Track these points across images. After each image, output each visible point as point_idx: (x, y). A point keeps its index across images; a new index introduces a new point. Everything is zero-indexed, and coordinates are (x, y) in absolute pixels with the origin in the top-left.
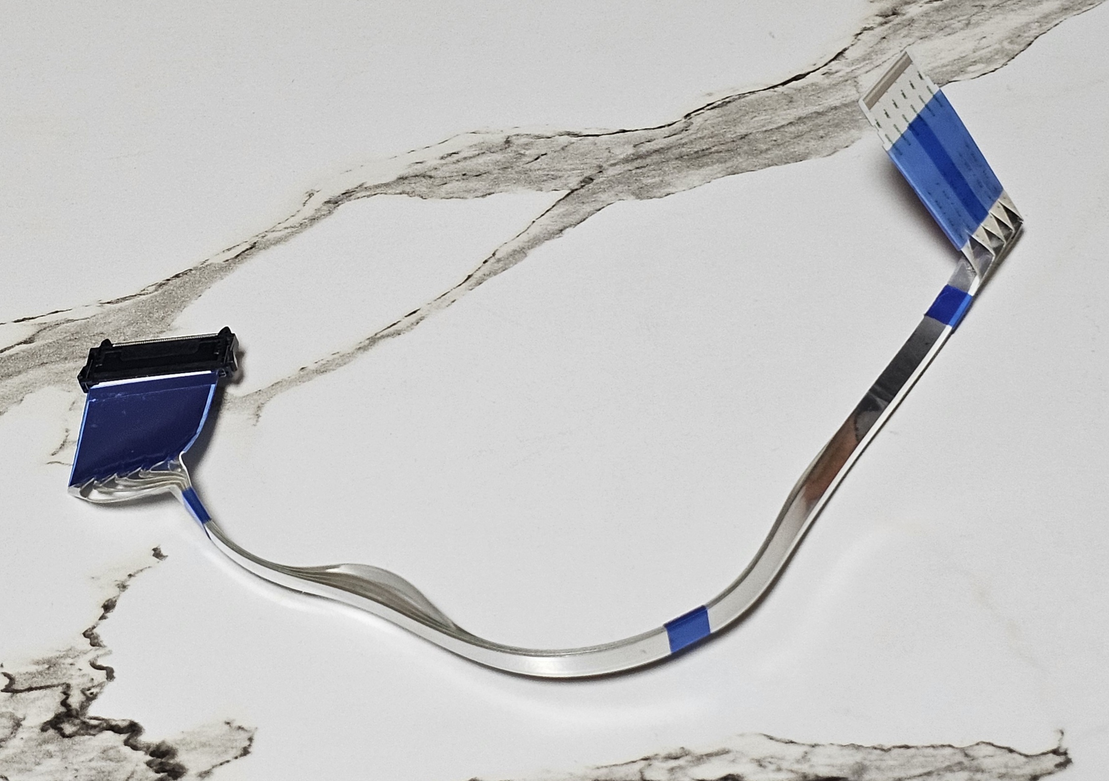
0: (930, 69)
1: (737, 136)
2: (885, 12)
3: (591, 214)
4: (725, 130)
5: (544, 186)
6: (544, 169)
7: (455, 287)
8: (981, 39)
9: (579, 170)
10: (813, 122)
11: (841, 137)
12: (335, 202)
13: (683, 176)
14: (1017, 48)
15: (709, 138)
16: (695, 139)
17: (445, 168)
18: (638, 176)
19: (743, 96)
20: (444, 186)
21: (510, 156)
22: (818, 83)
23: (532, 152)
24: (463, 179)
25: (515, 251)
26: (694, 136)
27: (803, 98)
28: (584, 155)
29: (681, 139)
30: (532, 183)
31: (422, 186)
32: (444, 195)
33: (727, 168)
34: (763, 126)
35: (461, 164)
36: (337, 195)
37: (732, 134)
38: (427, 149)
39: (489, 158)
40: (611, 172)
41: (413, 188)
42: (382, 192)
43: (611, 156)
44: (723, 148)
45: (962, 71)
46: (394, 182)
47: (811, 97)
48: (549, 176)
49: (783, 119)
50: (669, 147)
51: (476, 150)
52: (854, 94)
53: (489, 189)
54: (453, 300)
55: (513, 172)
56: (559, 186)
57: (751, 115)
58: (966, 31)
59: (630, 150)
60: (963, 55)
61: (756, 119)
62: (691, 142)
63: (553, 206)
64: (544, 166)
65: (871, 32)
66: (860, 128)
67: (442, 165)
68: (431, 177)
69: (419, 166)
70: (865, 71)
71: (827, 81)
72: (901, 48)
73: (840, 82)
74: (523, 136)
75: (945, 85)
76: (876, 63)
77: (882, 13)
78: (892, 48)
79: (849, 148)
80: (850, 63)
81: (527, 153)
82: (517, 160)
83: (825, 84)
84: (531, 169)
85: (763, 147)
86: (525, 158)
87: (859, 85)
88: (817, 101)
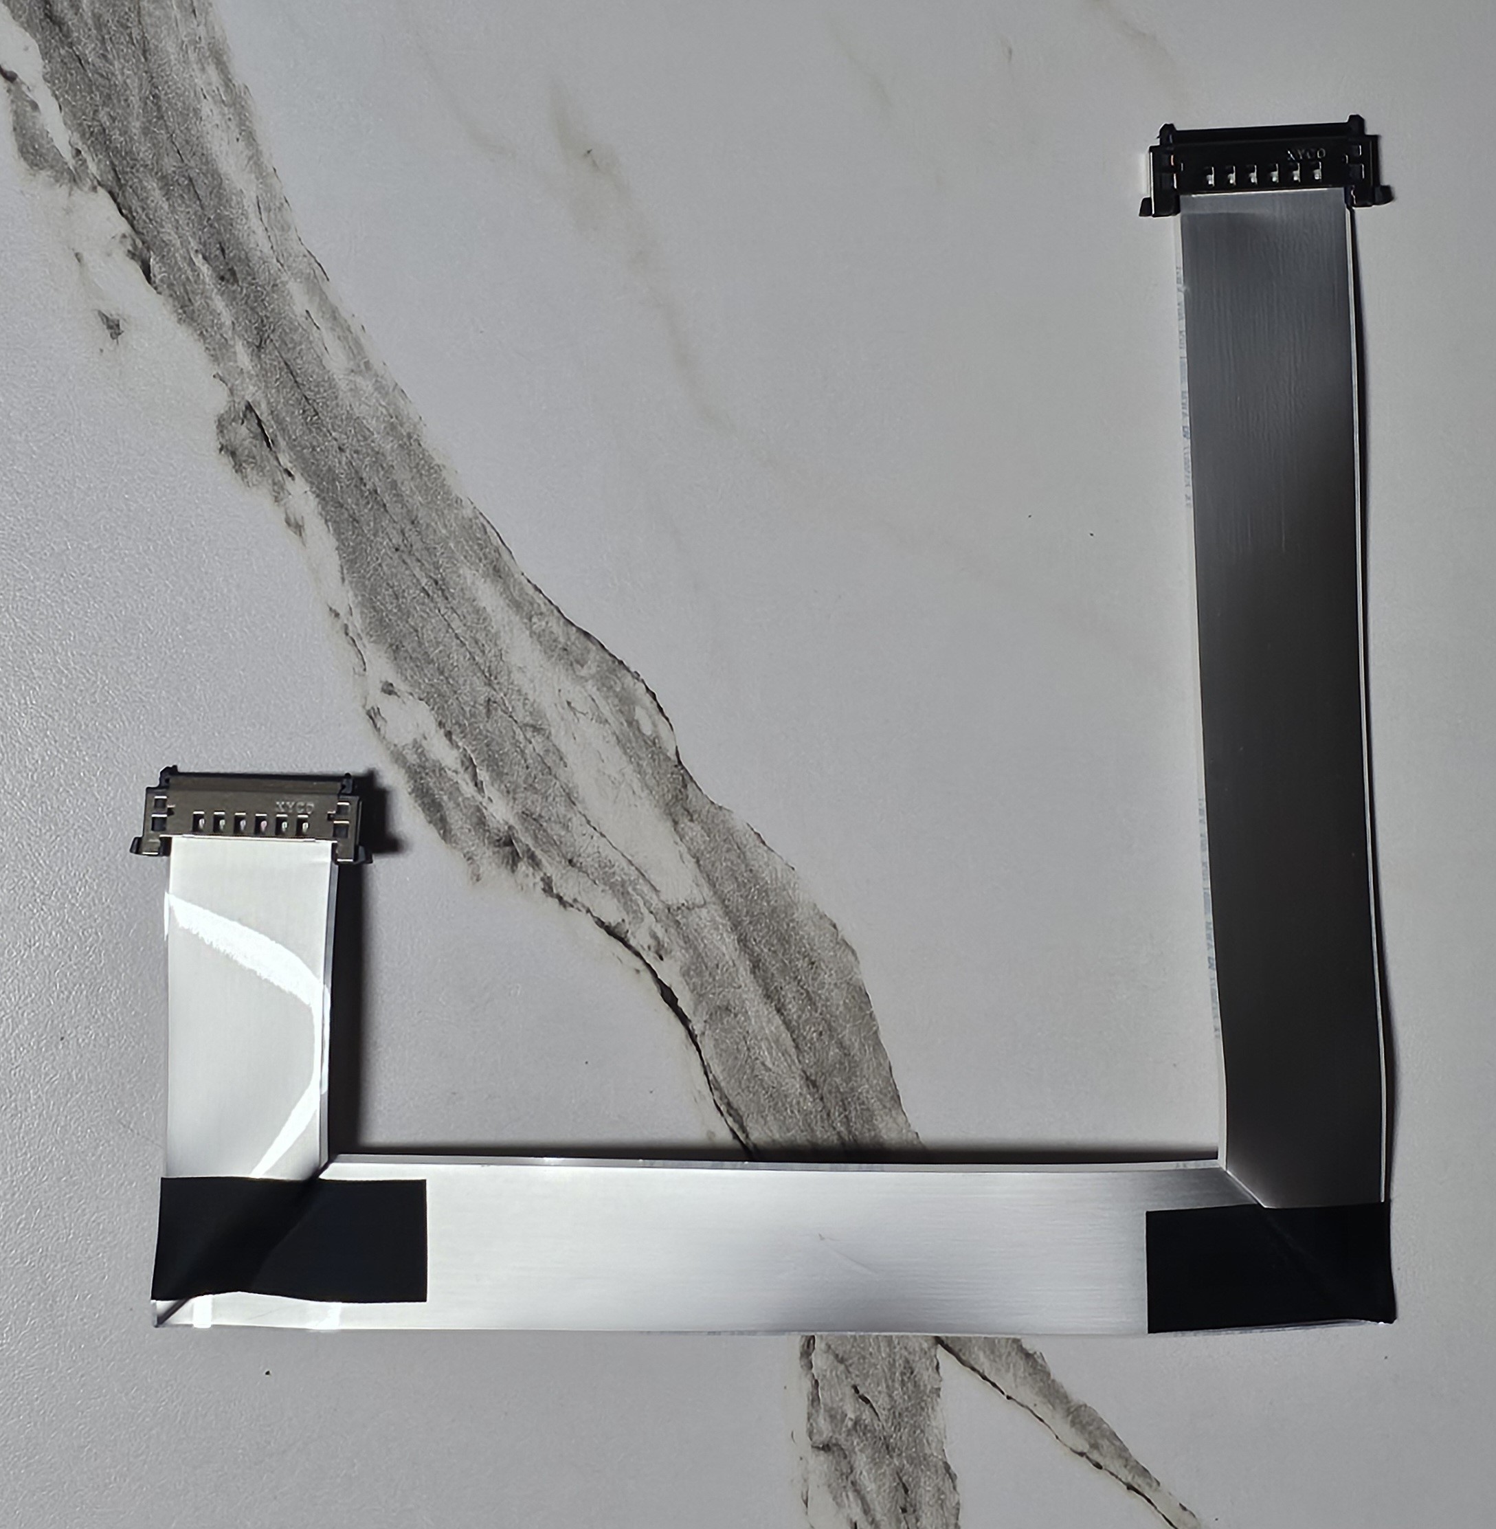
0: (647, 791)
1: (809, 1093)
2: (505, 858)
5: (928, 1387)
6: (888, 1387)
7: (1153, 1509)
8: (573, 709)
10: (777, 975)
14: (594, 654)
19: (713, 1085)
21: (858, 1444)
22: (681, 968)
23: (851, 1409)
24: (914, 1511)
25: (1073, 1423)
27: (717, 990)
30: (923, 1404)
33: (885, 1107)
34: (785, 1052)
35: (878, 1517)
37: (805, 1099)
39: (865, 1473)
44: (837, 1114)
45: (653, 744)
47: (717, 978)
48: (905, 1379)
49: (769, 1021)
51: (847, 1496)
52: (708, 912)
53: (937, 1471)
54: (1181, 1510)
55: (896, 1435)
56: (928, 1363)
57: (760, 1071)
58: (553, 732)
60: (613, 739)
61: (769, 1064)
63: (973, 1369)
64: (883, 1387)
65: (556, 882)
66: (791, 905)
70: (654, 897)
71: (678, 953)
72: (596, 835)
73: (679, 933)
74: (811, 1425)
75: (686, 771)
76: (634, 874)
77: (508, 862)
78: (596, 850)
79: (835, 921)
80: (631, 916)
81: (853, 1417)
82: (870, 1431)
83: (684, 956)
84: (889, 1407)
85: (834, 1052)
86: (864, 1417)
87: (686, 904)
88: (725, 969)
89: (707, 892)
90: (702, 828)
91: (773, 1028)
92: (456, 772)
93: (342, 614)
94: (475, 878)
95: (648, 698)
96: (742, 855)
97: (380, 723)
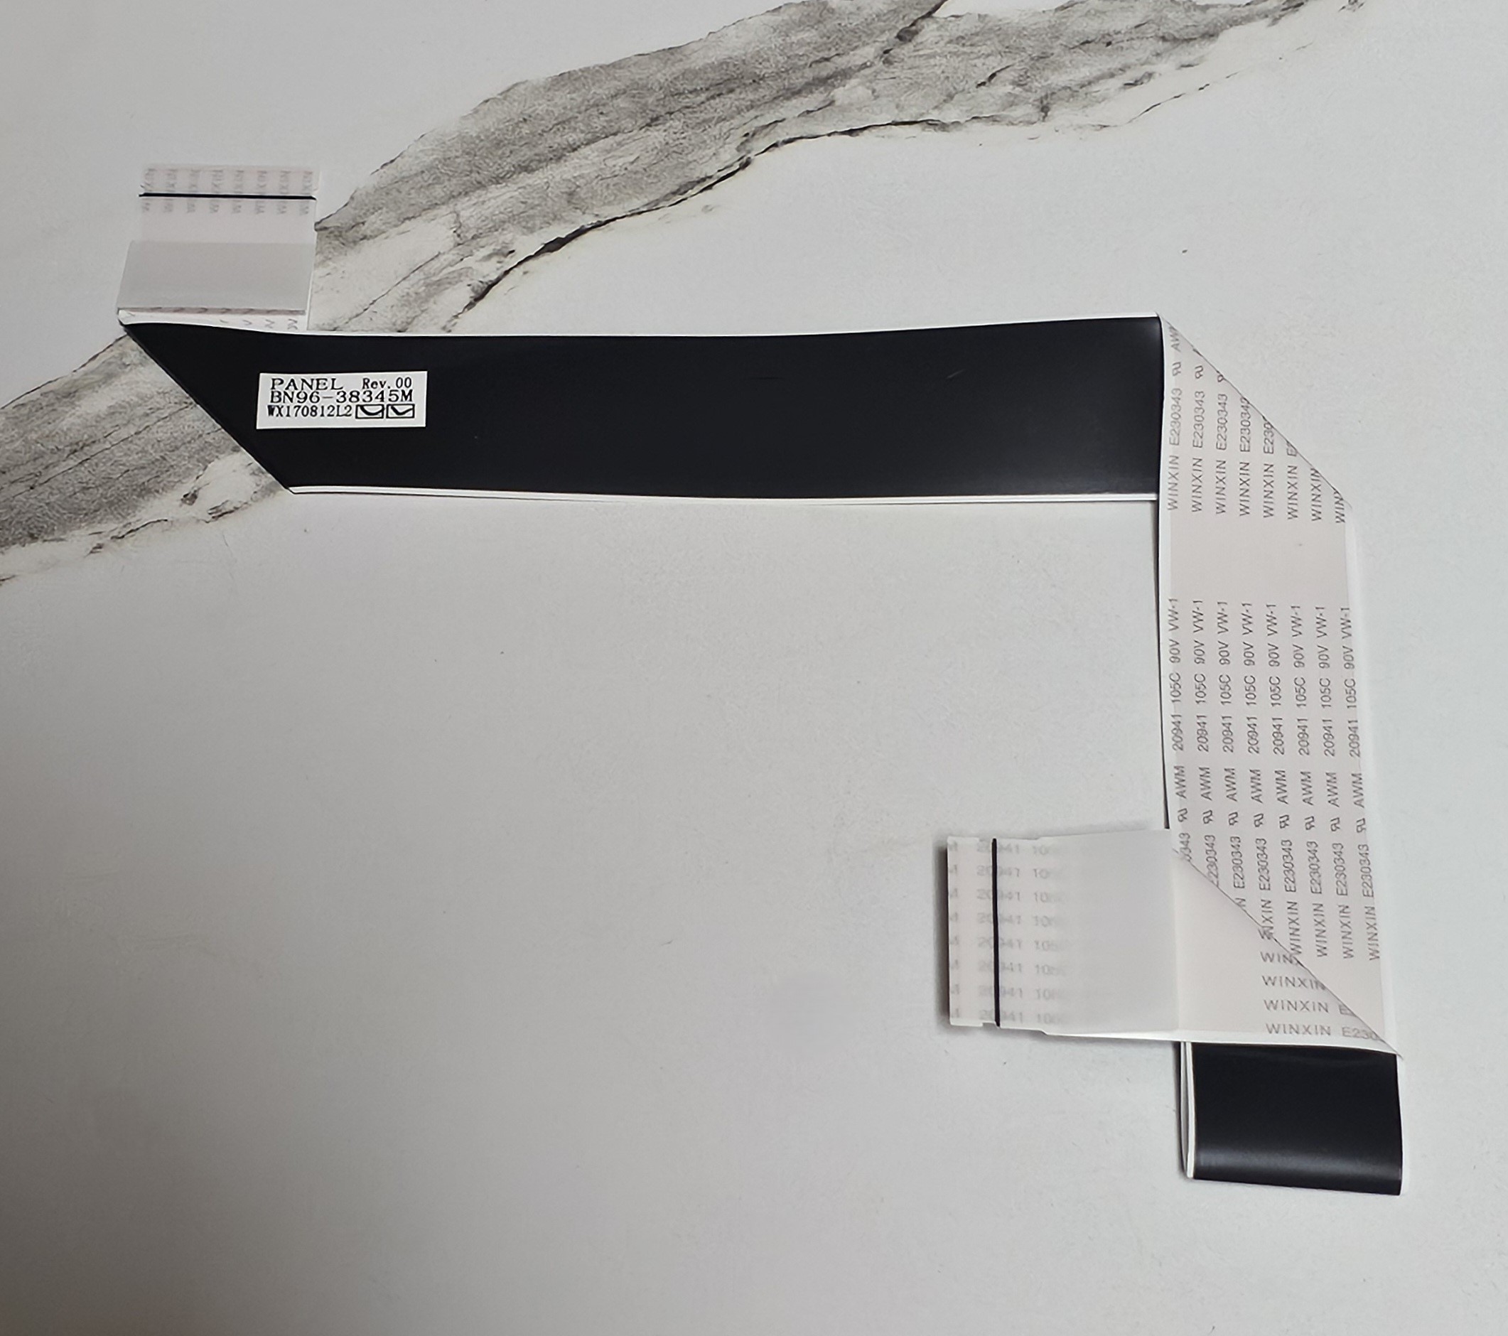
1: (664, 124)
4: (683, 135)
5: (977, 24)
6: (978, 58)
9: (921, 56)
10: (537, 151)
11: (494, 120)
13: (753, 45)
15: (710, 120)
16: (732, 118)
17: (1143, 56)
18: (825, 44)
19: (653, 207)
20: (1138, 22)
21: (1040, 82)
22: (524, 234)
23: (1002, 89)
24: (1109, 35)
26: (735, 122)
27: (550, 203)
28: (915, 85)
29: (756, 117)
30: (996, 29)
31: (1177, 22)
33: (681, 60)
34: (620, 144)
35: (1117, 65)
37: (670, 127)
38: (1176, 94)
39: (1071, 77)
40: (868, 52)
41: (1189, 17)
42: (1239, 9)
43: (871, 82)
44: (687, 100)
46: (1222, 28)
47: (537, 202)
48: (968, 43)
49: (586, 158)
50: (776, 101)
51: (1095, 91)
52: (463, 209)
53: (1064, 17)
55: (1029, 51)
56: (951, 24)
57: (638, 166)
59: (839, 94)
61: (632, 158)
62: (739, 112)
64: (979, 62)
66: (462, 138)
67: (1147, 62)
68: (1164, 39)
69: (1186, 59)
70: (442, 258)
71: (507, 237)
73: (486, 236)
74: (1021, 122)
76: (419, 275)
79: (482, 100)
80: (464, 278)
81: (1011, 87)
82: (1026, 73)
83: (511, 232)
84: (999, 57)
85: (622, 102)
86: (1012, 78)
87: (454, 229)
88: (527, 196)
89: (444, 210)
90: (373, 213)
91: (593, 155)
93: (100, 542)
96: (404, 180)
97: (229, 507)
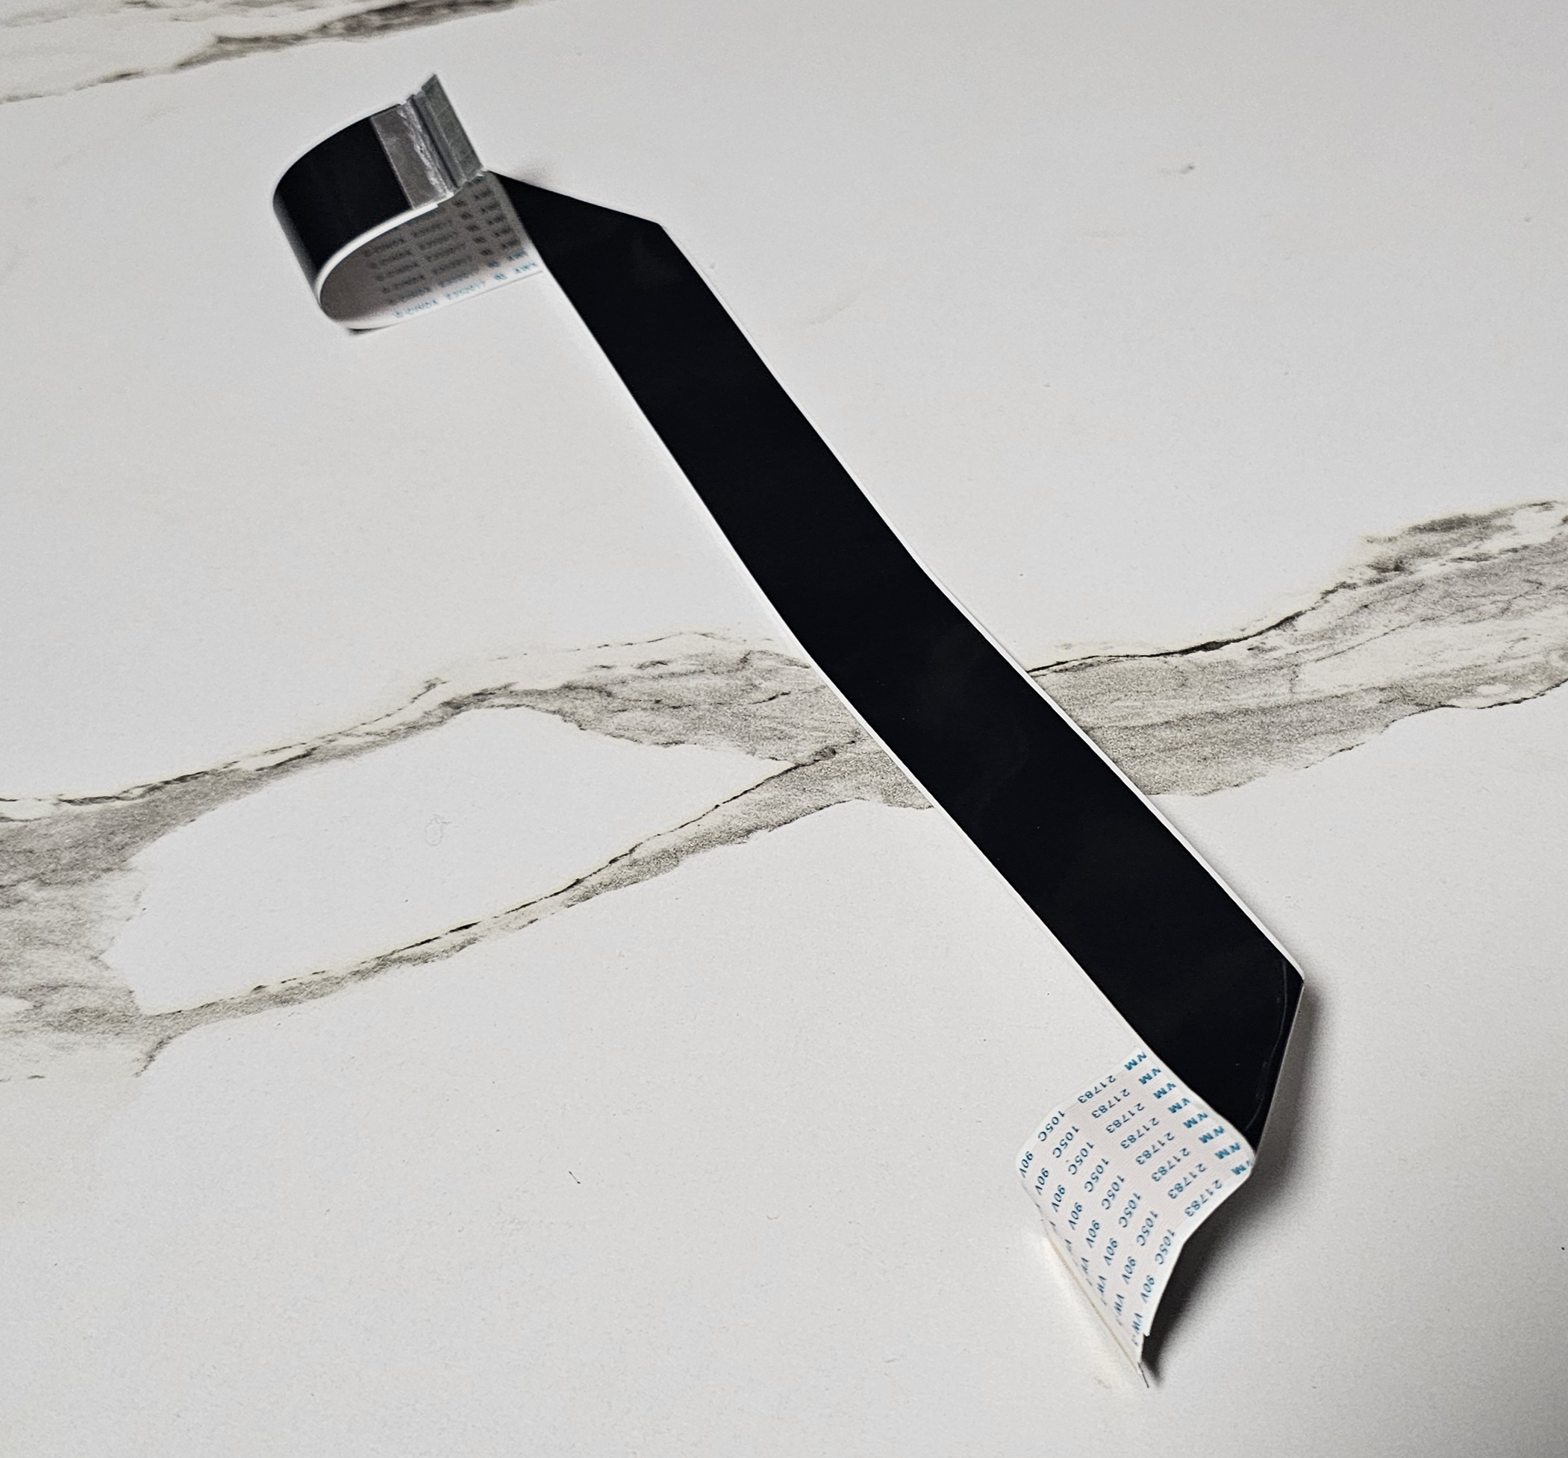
0: (1420, 675)
2: (1384, 563)
3: (806, 813)
5: (760, 747)
6: (776, 717)
7: (548, 895)
8: (1519, 640)
10: (1203, 729)
11: (1235, 766)
12: (456, 706)
17: (636, 685)
19: (1113, 659)
20: (621, 714)
21: (737, 685)
22: (1236, 662)
23: (770, 686)
24: (653, 709)
25: (665, 851)
27: (1204, 683)
30: (746, 738)
31: (587, 707)
32: (612, 729)
34: (1124, 718)
35: (663, 682)
36: (466, 694)
38: (630, 646)
39: (706, 681)
41: (576, 707)
42: (531, 704)
45: (1469, 690)
46: (555, 691)
47: (1216, 685)
48: (776, 732)
49: (1159, 713)
51: (693, 664)
52: (1284, 693)
53: (680, 734)
54: (532, 919)
55: (729, 712)
56: (782, 753)
57: (1113, 695)
58: (1498, 622)
60: (1479, 663)
61: (1116, 704)
63: (759, 784)
64: (778, 713)
65: (1350, 593)
66: (1270, 757)
67: (636, 678)
68: (609, 694)
69: (603, 672)
70: (1316, 657)
71: (1251, 662)
72: (1387, 630)
73: (1270, 667)
75: (1432, 709)
76: (1338, 648)
77: (1378, 564)
78: (1372, 626)
79: (1241, 787)
80: (1299, 638)
81: (761, 686)
82: (743, 694)
83: (1247, 666)
84: (757, 714)
86: (757, 693)
87: (1297, 679)
88: (1223, 692)
89: (1303, 697)
90: (1371, 708)
91: (1151, 714)
92: (1476, 548)
94: (1370, 540)
95: (1517, 697)
96: (1334, 731)
97: (1537, 508)
